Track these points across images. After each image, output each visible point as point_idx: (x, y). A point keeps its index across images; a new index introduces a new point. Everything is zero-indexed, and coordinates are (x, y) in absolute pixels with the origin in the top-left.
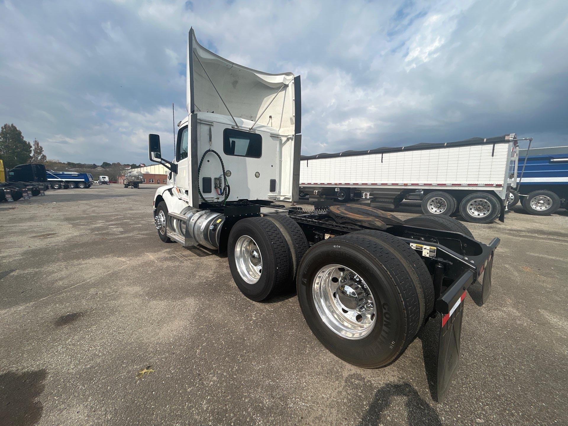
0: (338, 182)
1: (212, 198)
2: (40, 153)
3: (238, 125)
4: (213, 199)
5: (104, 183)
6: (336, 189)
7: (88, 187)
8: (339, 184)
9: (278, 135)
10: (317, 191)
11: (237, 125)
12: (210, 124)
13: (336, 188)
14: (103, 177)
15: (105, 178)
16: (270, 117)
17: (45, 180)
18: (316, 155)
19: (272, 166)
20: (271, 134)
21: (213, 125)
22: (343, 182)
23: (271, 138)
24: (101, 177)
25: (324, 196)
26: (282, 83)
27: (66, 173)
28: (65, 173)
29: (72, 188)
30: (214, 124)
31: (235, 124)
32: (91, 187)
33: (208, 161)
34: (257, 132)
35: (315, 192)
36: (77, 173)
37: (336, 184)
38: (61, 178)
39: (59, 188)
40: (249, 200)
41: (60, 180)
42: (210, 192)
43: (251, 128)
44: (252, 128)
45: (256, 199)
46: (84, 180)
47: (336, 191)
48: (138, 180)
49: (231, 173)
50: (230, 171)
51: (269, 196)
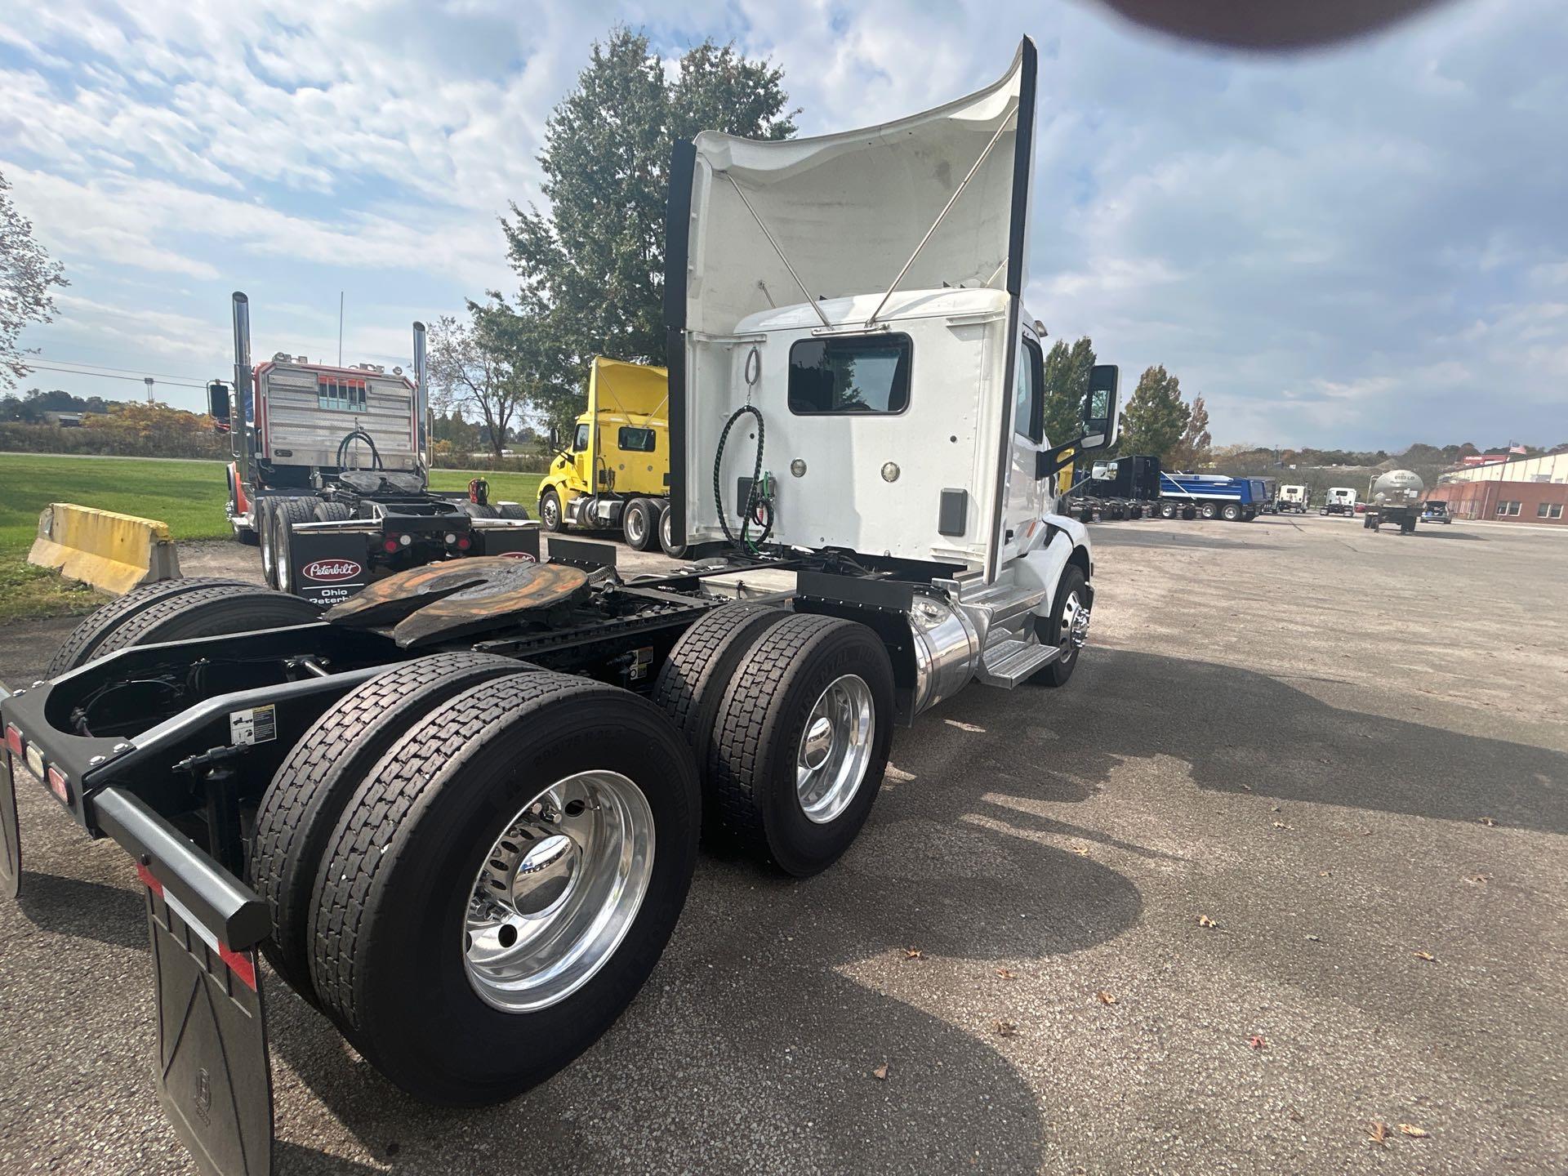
2: (1202, 428)
3: (830, 320)
5: (1339, 509)
7: (1248, 518)
9: (983, 317)
11: (827, 325)
14: (1338, 493)
15: (1345, 494)
17: (1154, 496)
19: (953, 439)
20: (951, 320)
21: (764, 341)
23: (950, 335)
24: (1334, 490)
27: (1203, 477)
28: (1201, 479)
29: (1207, 518)
30: (773, 337)
31: (821, 322)
32: (1255, 519)
33: (752, 436)
34: (895, 328)
36: (1227, 479)
38: (1189, 492)
39: (1173, 516)
40: (860, 551)
41: (1186, 495)
43: (869, 317)
44: (874, 320)
45: (881, 554)
46: (1238, 497)
48: (1398, 501)
49: (804, 468)
50: (805, 461)
51: (935, 550)
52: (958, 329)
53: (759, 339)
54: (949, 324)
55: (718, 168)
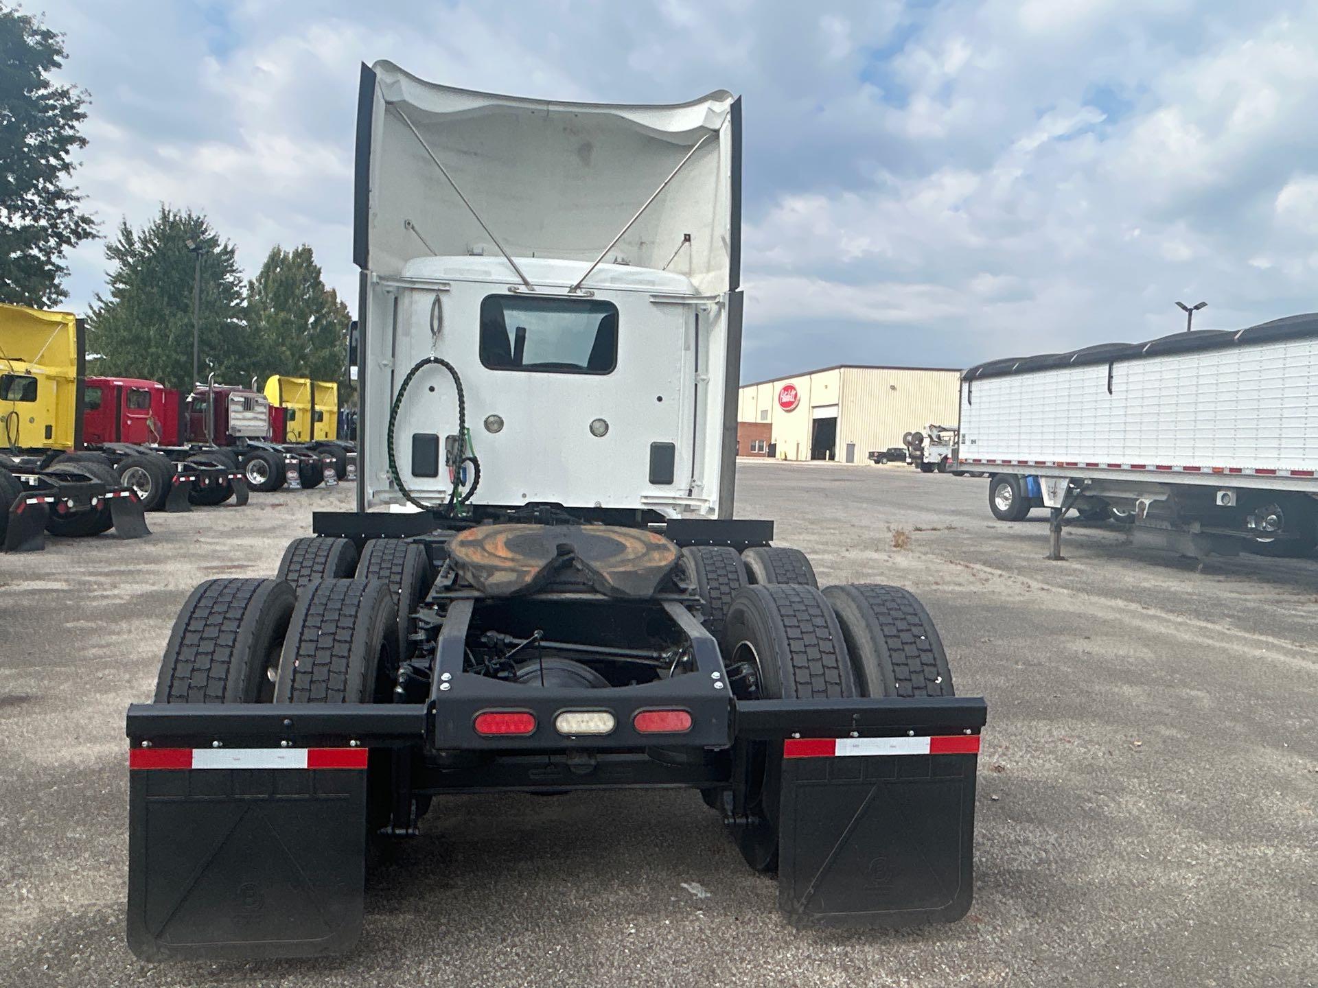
0: (1225, 462)
1: (440, 492)
3: (529, 280)
4: (442, 495)
6: (1220, 494)
8: (1231, 470)
9: (683, 298)
10: (1147, 502)
11: (526, 283)
12: (439, 290)
13: (1220, 488)
16: (687, 238)
18: (1144, 345)
19: (660, 399)
20: (654, 296)
21: (448, 291)
22: (1249, 464)
23: (654, 309)
25: (1196, 528)
26: (702, 127)
30: (454, 287)
31: (519, 280)
33: (432, 389)
34: (600, 297)
35: (1142, 503)
37: (1218, 472)
40: (565, 505)
42: (434, 474)
43: (575, 283)
44: (578, 286)
45: (592, 505)
47: (1219, 502)
49: (501, 423)
50: (500, 415)
51: (646, 497)
52: (661, 307)
53: (441, 287)
54: (652, 300)
55: (389, 99)
